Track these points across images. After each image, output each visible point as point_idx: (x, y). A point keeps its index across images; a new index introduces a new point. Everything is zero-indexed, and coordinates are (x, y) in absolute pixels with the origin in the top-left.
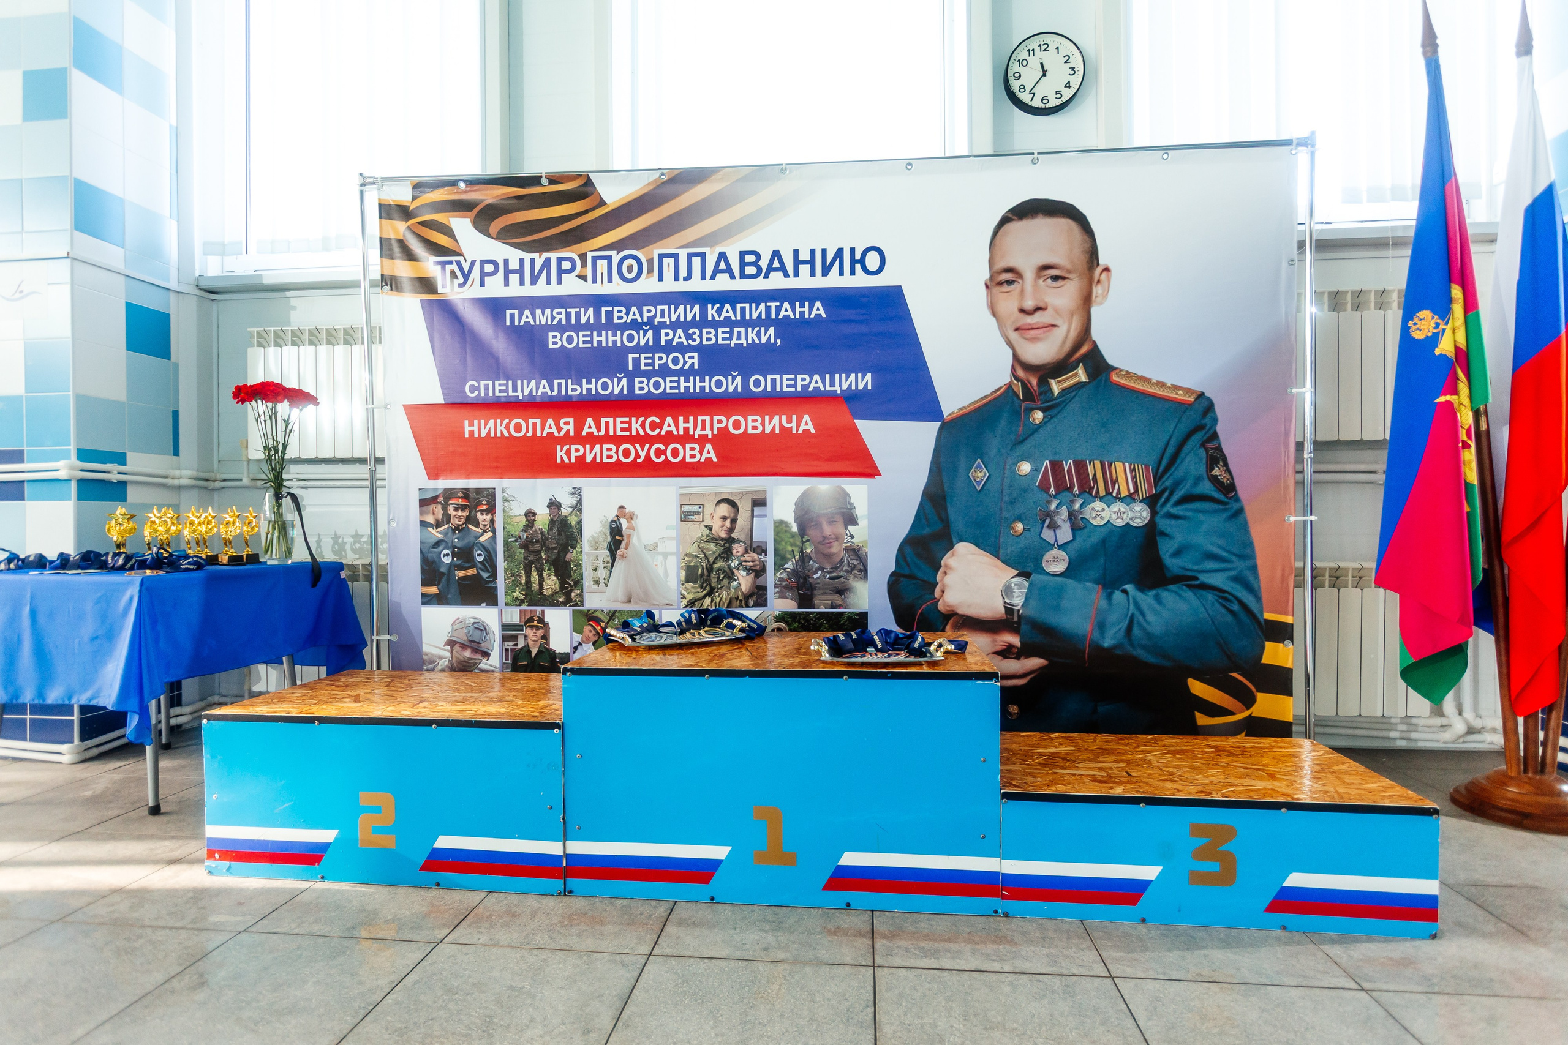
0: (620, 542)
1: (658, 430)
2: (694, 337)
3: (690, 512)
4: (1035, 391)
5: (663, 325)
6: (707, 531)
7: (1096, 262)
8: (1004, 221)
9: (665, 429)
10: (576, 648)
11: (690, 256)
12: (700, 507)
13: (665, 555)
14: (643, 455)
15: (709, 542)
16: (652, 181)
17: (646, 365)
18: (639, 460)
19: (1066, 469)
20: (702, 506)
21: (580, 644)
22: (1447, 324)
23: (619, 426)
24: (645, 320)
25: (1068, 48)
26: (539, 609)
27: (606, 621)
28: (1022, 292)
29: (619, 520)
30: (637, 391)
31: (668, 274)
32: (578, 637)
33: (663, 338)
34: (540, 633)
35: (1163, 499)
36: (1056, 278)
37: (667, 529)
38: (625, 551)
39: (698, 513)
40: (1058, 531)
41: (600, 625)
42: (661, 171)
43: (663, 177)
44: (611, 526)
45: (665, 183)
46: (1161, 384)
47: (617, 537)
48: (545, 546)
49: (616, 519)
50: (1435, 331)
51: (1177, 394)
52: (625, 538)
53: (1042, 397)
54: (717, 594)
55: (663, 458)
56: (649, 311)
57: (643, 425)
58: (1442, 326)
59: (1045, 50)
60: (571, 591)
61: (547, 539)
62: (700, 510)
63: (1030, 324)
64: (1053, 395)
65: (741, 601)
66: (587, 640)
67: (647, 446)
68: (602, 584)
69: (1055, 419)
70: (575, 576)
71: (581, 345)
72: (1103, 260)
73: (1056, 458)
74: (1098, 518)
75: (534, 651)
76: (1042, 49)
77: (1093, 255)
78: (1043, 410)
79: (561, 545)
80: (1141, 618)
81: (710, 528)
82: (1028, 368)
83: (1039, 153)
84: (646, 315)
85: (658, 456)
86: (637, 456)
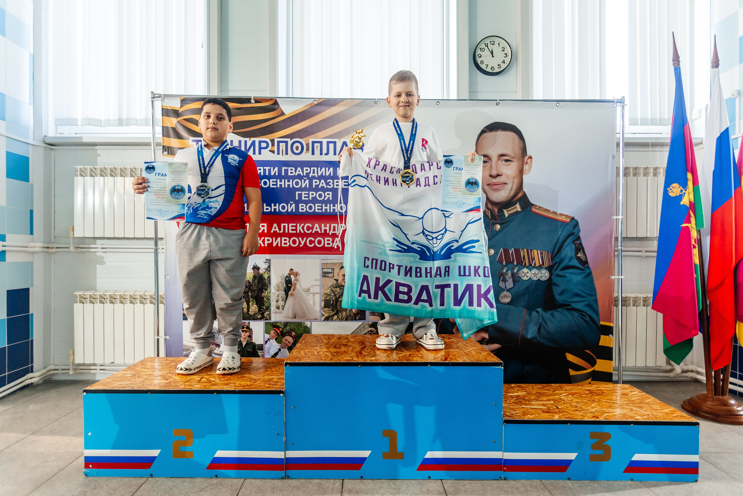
0: (291, 287)
1: (311, 231)
2: (330, 184)
3: (327, 272)
4: (497, 215)
5: (314, 177)
6: (335, 282)
7: (525, 153)
8: (483, 132)
9: (315, 230)
10: (266, 342)
11: (328, 143)
12: (332, 270)
13: (314, 294)
14: (303, 243)
15: (336, 287)
16: (309, 104)
17: (305, 197)
18: (301, 246)
19: (511, 253)
20: (333, 269)
21: (269, 340)
22: (686, 191)
23: (290, 228)
24: (305, 174)
25: (504, 44)
26: (247, 322)
27: (283, 327)
28: (491, 167)
29: (290, 276)
30: (300, 211)
31: (317, 151)
32: (267, 336)
33: (314, 184)
34: (248, 334)
35: (555, 268)
36: (507, 161)
37: (315, 281)
38: (293, 292)
39: (331, 273)
40: (507, 283)
41: (279, 330)
42: (313, 100)
43: (315, 102)
44: (285, 279)
45: (316, 105)
46: (555, 213)
47: (289, 285)
48: (251, 289)
49: (288, 275)
50: (680, 193)
51: (562, 218)
52: (293, 285)
53: (500, 218)
54: (340, 314)
55: (313, 245)
56: (307, 170)
57: (303, 228)
58: (684, 191)
59: (493, 44)
60: (264, 312)
61: (252, 285)
62: (332, 271)
63: (494, 183)
64: (505, 217)
65: (352, 317)
66: (272, 338)
67: (305, 239)
68: (281, 309)
69: (506, 229)
70: (266, 304)
71: (271, 186)
72: (529, 153)
73: (506, 248)
74: (525, 276)
75: (244, 344)
76: (492, 44)
77: (524, 150)
78: (500, 224)
79: (260, 289)
80: (545, 324)
81: (337, 280)
82: (494, 203)
83: (499, 100)
84: (305, 172)
85: (311, 244)
86: (300, 243)
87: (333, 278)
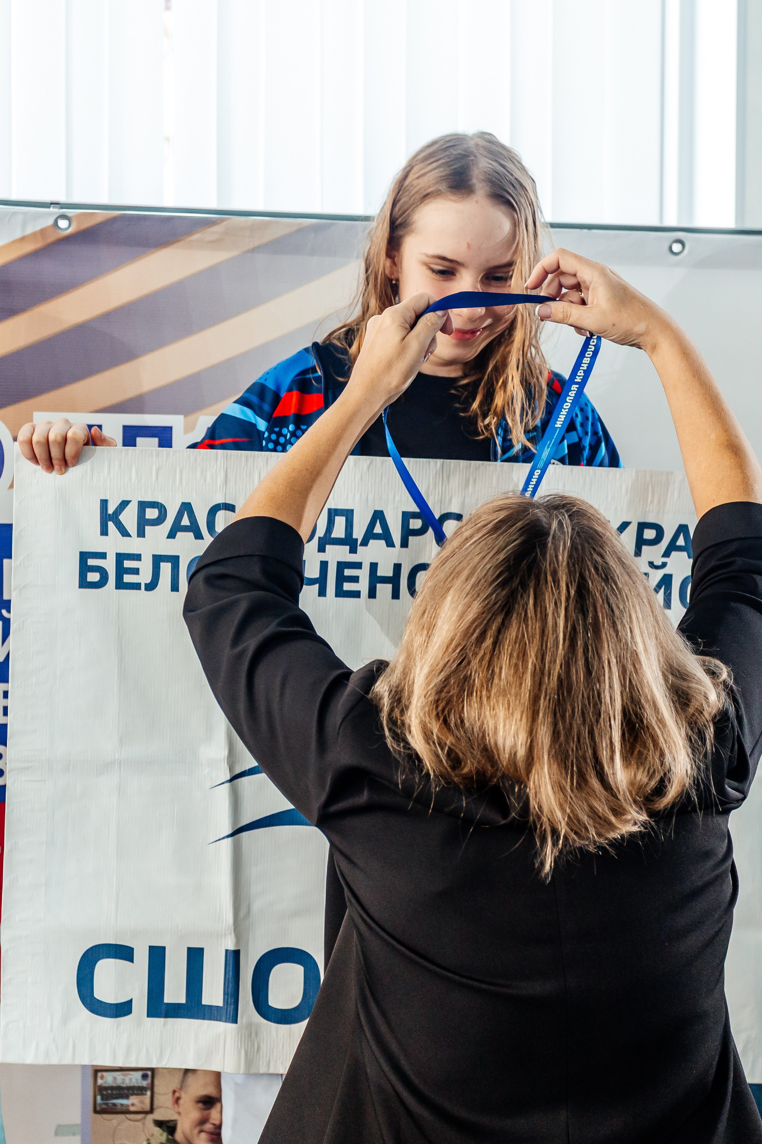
3: (119, 1088)
6: (161, 1137)
12: (145, 1077)
16: (35, 233)
20: (151, 1073)
37: (56, 1134)
39: (140, 1091)
42: (55, 211)
43: (63, 224)
45: (68, 240)
62: (145, 1083)
81: (170, 1128)
87: (151, 1117)
